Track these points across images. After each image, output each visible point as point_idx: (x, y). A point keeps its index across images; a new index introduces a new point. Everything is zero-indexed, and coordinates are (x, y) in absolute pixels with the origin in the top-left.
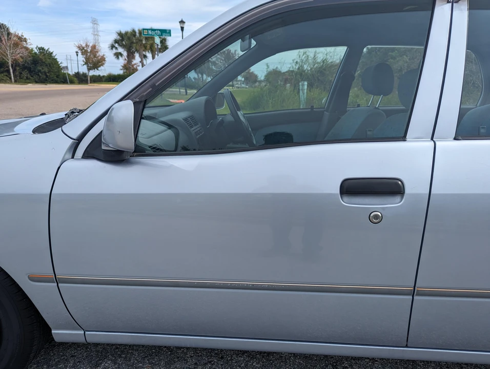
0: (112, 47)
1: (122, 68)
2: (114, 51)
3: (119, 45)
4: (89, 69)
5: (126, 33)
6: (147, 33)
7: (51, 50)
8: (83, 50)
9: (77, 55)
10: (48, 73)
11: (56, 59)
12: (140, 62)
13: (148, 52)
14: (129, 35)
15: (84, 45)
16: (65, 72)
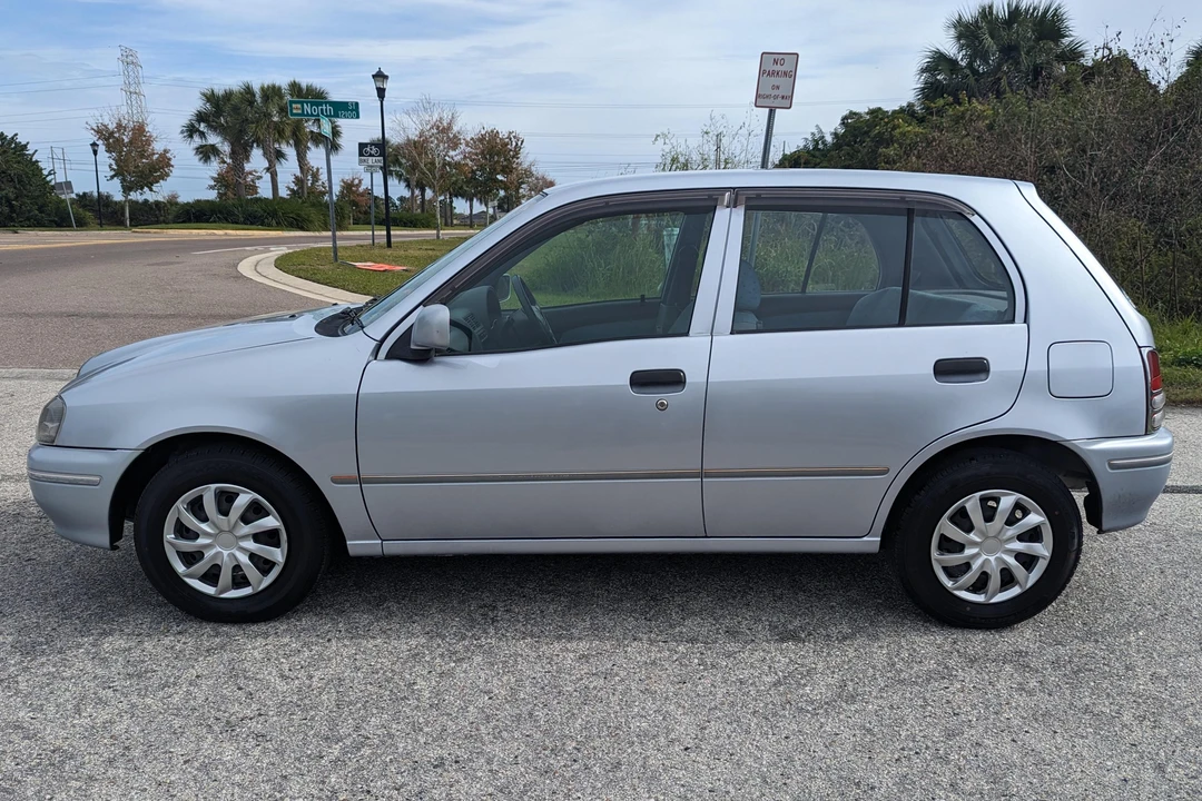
0: (191, 131)
1: (213, 183)
2: (197, 141)
3: (210, 126)
4: (127, 189)
5: (228, 95)
6: (300, 112)
7: (21, 139)
8: (108, 138)
9: (95, 153)
10: (16, 199)
11: (37, 162)
12: (268, 169)
13: (288, 143)
14: (235, 101)
15: (112, 127)
16: (63, 197)
